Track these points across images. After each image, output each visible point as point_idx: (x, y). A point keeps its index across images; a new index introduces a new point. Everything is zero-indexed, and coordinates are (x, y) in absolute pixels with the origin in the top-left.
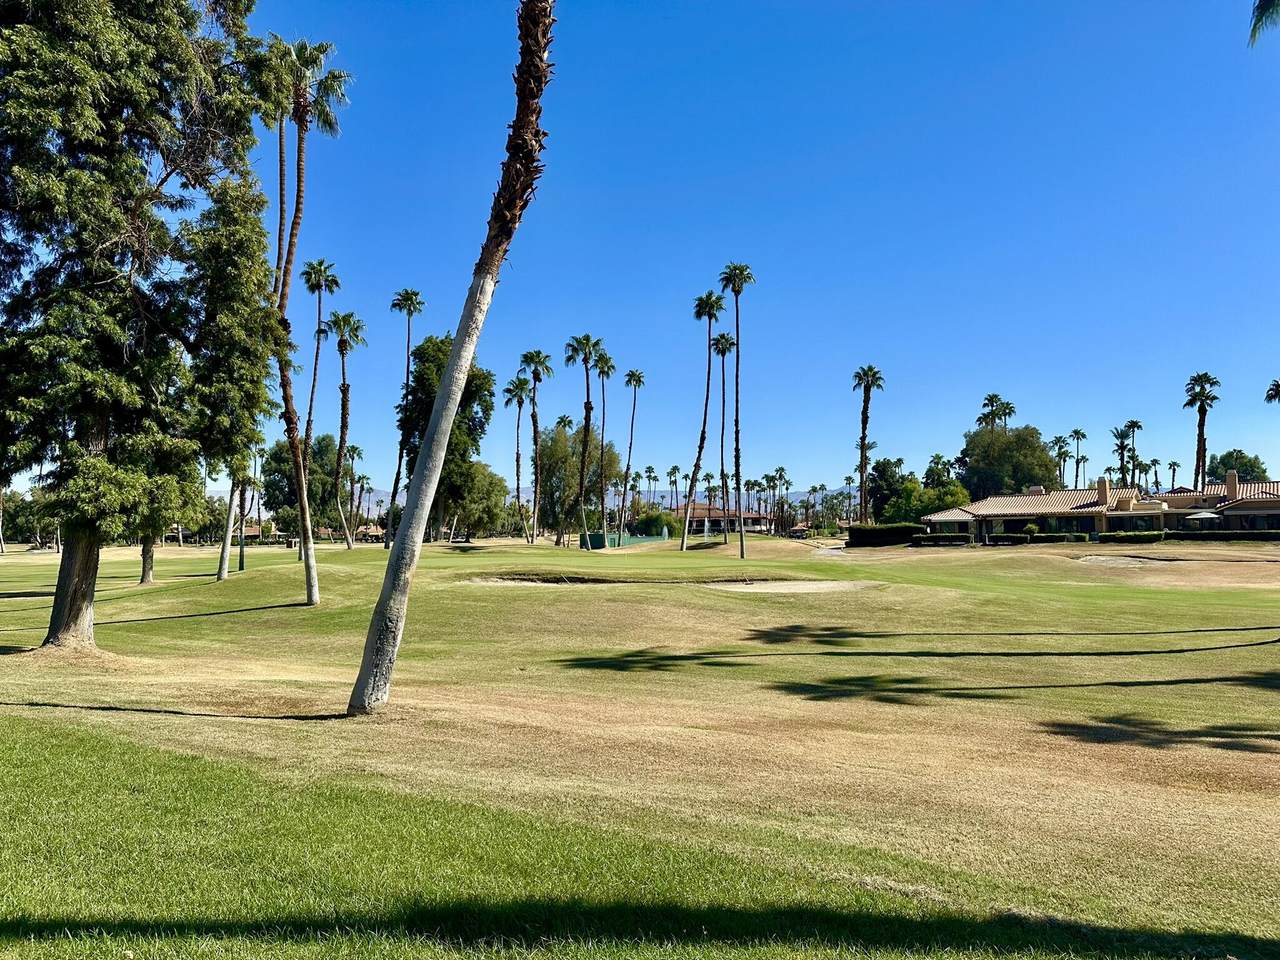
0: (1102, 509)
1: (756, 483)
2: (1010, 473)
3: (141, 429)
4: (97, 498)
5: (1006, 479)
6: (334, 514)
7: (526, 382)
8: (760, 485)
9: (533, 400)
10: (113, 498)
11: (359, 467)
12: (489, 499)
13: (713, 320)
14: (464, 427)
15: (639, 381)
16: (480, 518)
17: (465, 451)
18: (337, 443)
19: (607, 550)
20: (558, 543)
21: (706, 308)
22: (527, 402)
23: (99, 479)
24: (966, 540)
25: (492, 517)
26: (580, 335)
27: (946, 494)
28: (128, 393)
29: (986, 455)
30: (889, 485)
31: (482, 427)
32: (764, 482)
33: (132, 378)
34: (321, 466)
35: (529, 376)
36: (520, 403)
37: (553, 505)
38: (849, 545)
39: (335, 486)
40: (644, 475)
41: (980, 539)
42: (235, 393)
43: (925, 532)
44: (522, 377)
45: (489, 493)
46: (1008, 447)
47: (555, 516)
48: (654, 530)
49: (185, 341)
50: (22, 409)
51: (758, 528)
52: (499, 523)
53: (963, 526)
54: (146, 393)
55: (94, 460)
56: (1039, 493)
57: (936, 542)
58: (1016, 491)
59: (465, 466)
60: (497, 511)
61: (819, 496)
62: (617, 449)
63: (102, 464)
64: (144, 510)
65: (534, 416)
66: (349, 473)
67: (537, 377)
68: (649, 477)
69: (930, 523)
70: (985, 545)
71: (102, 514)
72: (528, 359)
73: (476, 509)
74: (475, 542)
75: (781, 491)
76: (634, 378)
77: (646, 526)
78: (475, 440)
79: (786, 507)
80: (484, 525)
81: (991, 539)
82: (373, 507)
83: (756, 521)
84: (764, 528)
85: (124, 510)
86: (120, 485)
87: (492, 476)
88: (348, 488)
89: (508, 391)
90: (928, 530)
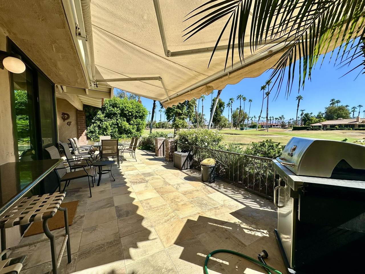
0: (357, 123)
1: (277, 118)
2: (336, 115)
3: (181, 115)
4: (178, 123)
5: (335, 117)
6: (201, 124)
7: (230, 103)
8: (278, 119)
9: (231, 106)
10: (180, 123)
11: (205, 117)
12: (225, 122)
13: (264, 90)
14: (220, 111)
15: (251, 101)
16: (223, 125)
17: (220, 115)
18: (202, 114)
19: (244, 130)
20: (236, 129)
21: (263, 88)
22: (230, 106)
23: (178, 121)
24: (320, 129)
25: (225, 125)
26: (239, 95)
27: (321, 120)
28: (180, 111)
29: (330, 112)
30: (308, 118)
31: (223, 110)
32: (279, 118)
33: (181, 110)
34: (199, 117)
35: (231, 102)
36: (229, 106)
37: (235, 123)
38: (292, 130)
39: (201, 120)
40: (254, 117)
41: (323, 129)
42: (191, 111)
43: (311, 128)
44: (229, 102)
45: (225, 121)
46: (336, 110)
47: (236, 125)
48: (255, 127)
49: (185, 105)
50: (171, 114)
51: (277, 127)
52: (227, 126)
53: (320, 126)
54: (182, 111)
55: (177, 119)
56: (341, 120)
57: (312, 130)
58: (337, 119)
59: (220, 117)
60: (226, 124)
61: (292, 121)
62: (247, 113)
63: (178, 119)
64: (182, 124)
65: (231, 109)
66: (203, 118)
67: (232, 102)
68: (255, 118)
69: (312, 126)
70: (324, 130)
71: (179, 125)
72: (230, 99)
73: (223, 124)
74: (222, 129)
75: (283, 120)
76: (250, 101)
77: (253, 126)
78: (222, 113)
79: (284, 123)
80: (224, 126)
81: (326, 129)
82: (207, 123)
83: (277, 126)
84: (278, 127)
85: (181, 124)
86: (180, 122)
87: (225, 118)
88: (203, 120)
89: (227, 105)
90: (311, 127)
